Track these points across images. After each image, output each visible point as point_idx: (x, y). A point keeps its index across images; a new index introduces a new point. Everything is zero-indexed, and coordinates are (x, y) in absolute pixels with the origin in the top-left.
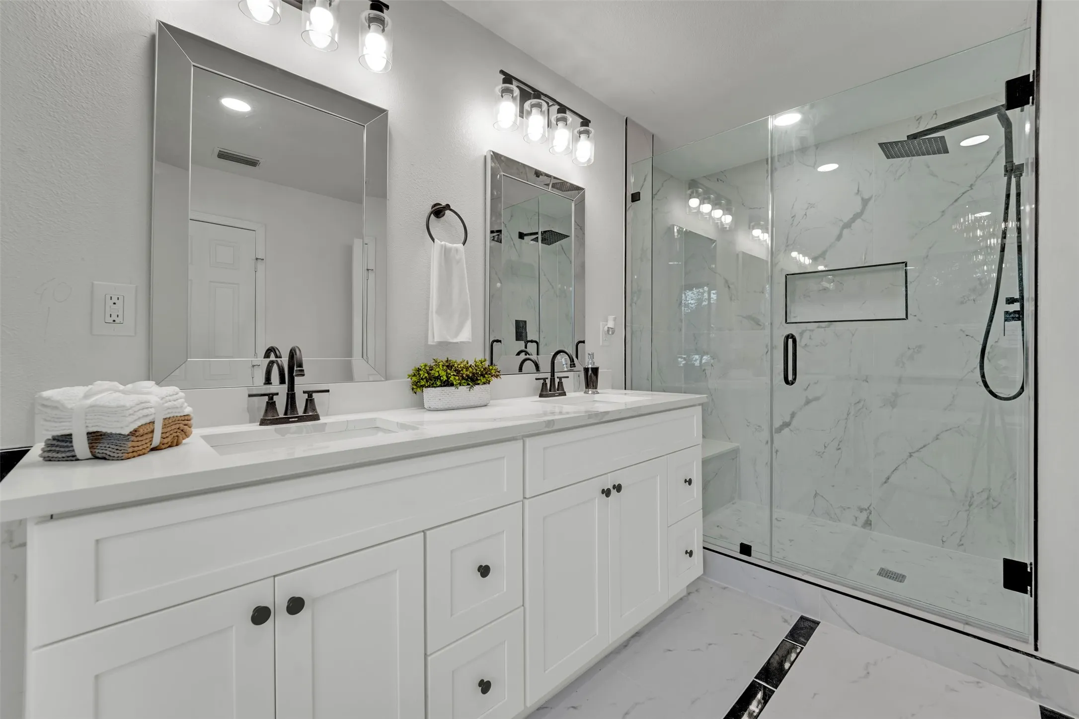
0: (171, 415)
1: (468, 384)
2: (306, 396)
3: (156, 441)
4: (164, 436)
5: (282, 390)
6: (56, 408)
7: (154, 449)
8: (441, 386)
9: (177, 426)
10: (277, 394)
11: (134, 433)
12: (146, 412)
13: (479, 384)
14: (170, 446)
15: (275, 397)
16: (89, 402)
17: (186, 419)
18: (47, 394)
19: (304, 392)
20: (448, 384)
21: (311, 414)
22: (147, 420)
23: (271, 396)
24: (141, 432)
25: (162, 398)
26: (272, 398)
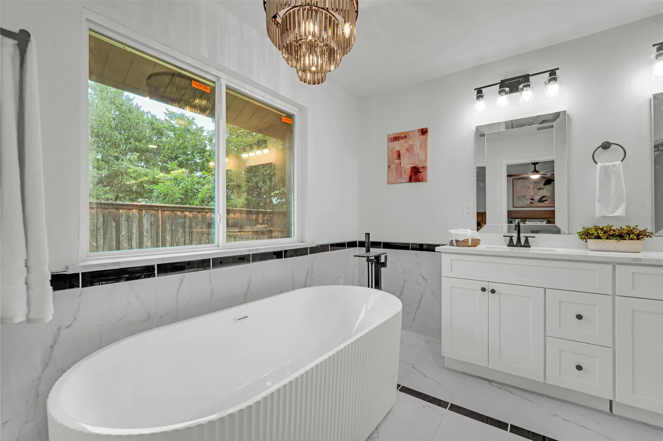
0: (474, 238)
1: (617, 239)
2: (525, 238)
3: (470, 244)
4: (472, 243)
5: (515, 235)
6: (451, 234)
7: (469, 246)
8: (594, 238)
9: (476, 241)
10: (513, 236)
11: (463, 241)
12: (466, 236)
13: (625, 239)
14: (474, 246)
15: (512, 237)
16: (456, 233)
17: (479, 240)
18: (449, 231)
19: (524, 237)
20: (598, 237)
21: (527, 245)
22: (467, 238)
23: (511, 237)
24: (465, 241)
25: (471, 233)
26: (512, 238)
